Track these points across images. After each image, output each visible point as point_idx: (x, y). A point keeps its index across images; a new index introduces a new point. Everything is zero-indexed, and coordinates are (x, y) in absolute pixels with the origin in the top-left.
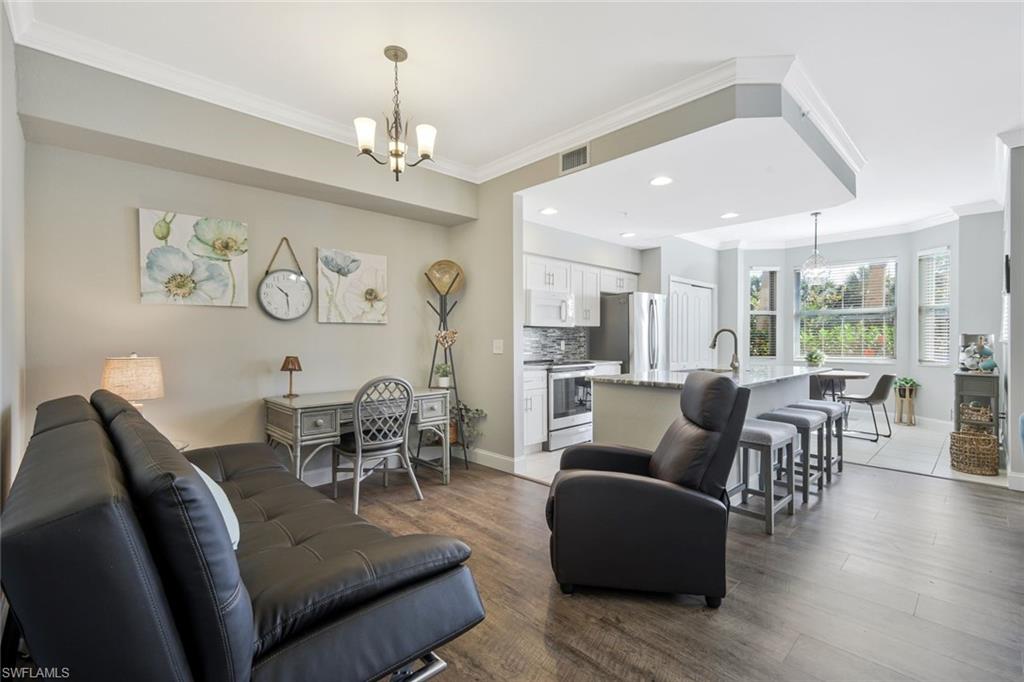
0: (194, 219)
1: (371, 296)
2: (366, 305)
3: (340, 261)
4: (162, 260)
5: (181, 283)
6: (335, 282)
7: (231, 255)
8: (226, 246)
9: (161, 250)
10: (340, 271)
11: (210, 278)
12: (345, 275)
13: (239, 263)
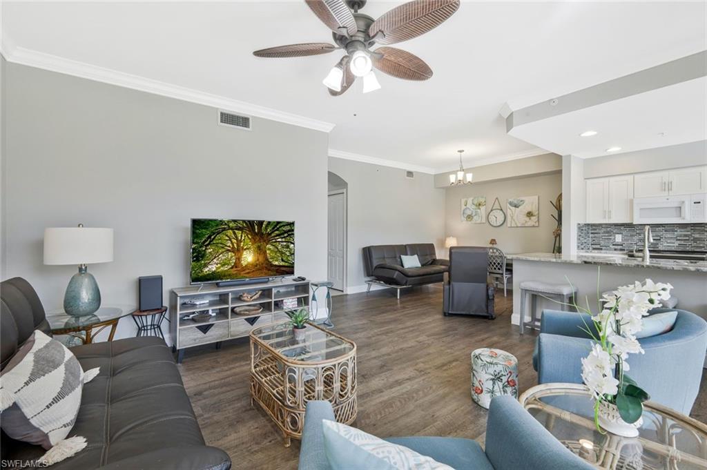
0: (472, 198)
1: (530, 214)
2: (527, 219)
3: (515, 202)
4: (466, 212)
5: (470, 217)
6: (513, 210)
7: (481, 207)
8: (480, 205)
9: (466, 209)
10: (515, 206)
11: (476, 215)
12: (518, 207)
13: (483, 208)
